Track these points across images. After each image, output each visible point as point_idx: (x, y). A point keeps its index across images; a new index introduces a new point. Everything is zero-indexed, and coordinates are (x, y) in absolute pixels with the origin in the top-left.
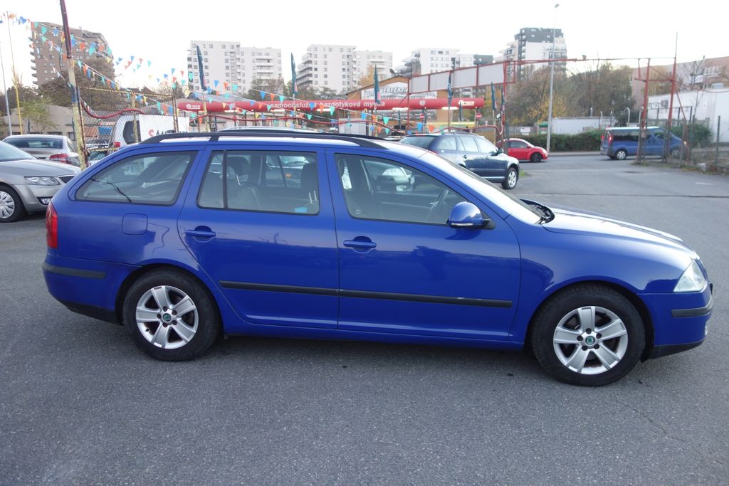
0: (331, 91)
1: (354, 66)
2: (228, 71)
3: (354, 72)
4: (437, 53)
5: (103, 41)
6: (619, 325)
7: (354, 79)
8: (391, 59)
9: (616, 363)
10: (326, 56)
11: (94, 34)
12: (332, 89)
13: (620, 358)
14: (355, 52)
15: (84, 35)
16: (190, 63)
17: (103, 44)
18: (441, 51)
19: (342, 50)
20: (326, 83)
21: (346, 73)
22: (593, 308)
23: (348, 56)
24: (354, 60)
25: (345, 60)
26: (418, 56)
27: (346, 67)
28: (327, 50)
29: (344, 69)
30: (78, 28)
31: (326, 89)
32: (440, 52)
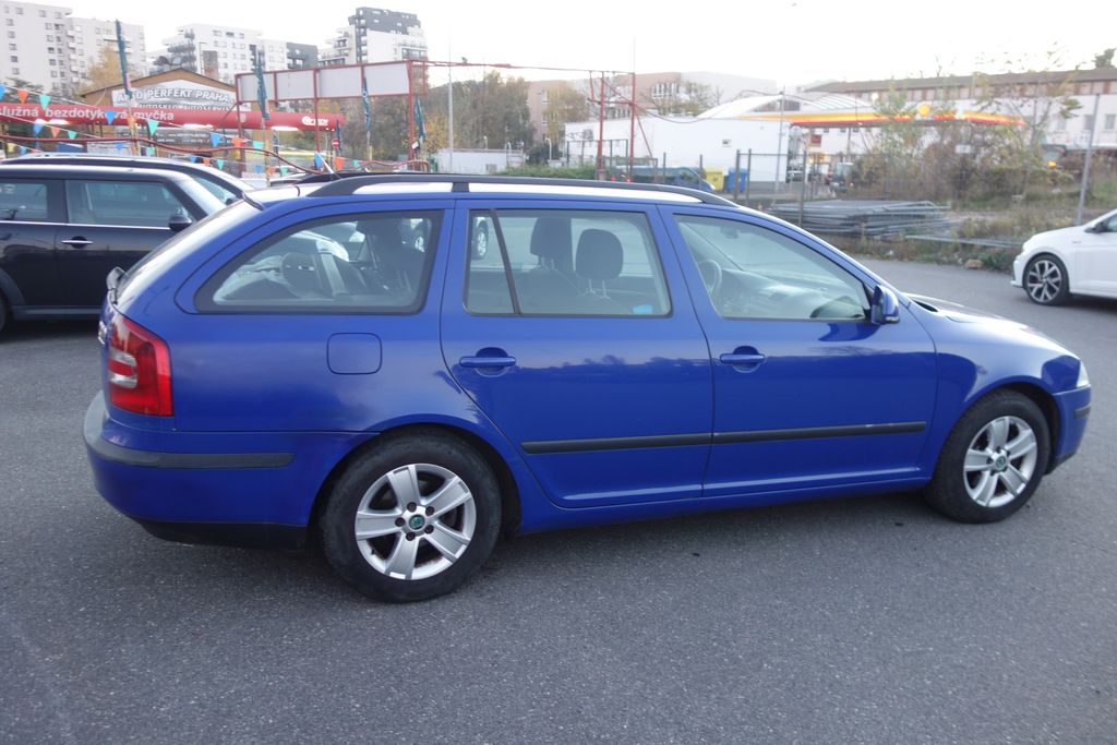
0: (32, 87)
1: (72, 45)
3: (73, 56)
4: (224, 34)
7: (74, 68)
8: (142, 38)
12: (34, 84)
14: (70, 19)
18: (231, 31)
19: (43, 14)
20: (17, 71)
21: (55, 56)
23: (57, 25)
24: (70, 33)
25: (53, 32)
26: (190, 36)
27: (54, 45)
29: (51, 49)
31: (20, 84)
32: (230, 34)
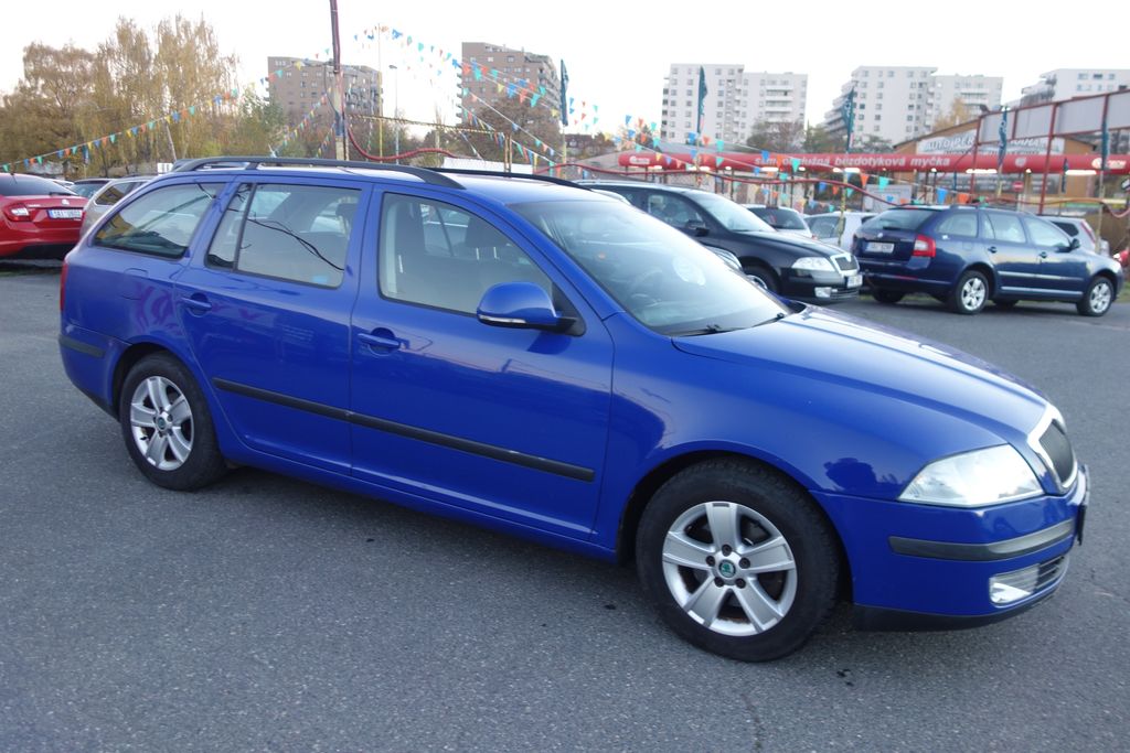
0: (882, 141)
1: (930, 101)
2: (722, 110)
3: (929, 111)
4: (1091, 77)
5: (550, 67)
6: (782, 549)
7: (928, 123)
8: (1000, 89)
9: (773, 623)
10: (882, 85)
11: (540, 57)
12: (885, 138)
13: (782, 615)
14: (935, 77)
15: (526, 58)
16: (666, 97)
17: (550, 72)
18: (1099, 73)
19: (911, 74)
20: (877, 129)
21: (913, 113)
22: (733, 506)
23: (921, 84)
24: (931, 90)
25: (916, 91)
26: (1052, 82)
27: (914, 103)
28: (885, 74)
29: (911, 107)
30: (520, 50)
31: (875, 139)
32: (1098, 76)
